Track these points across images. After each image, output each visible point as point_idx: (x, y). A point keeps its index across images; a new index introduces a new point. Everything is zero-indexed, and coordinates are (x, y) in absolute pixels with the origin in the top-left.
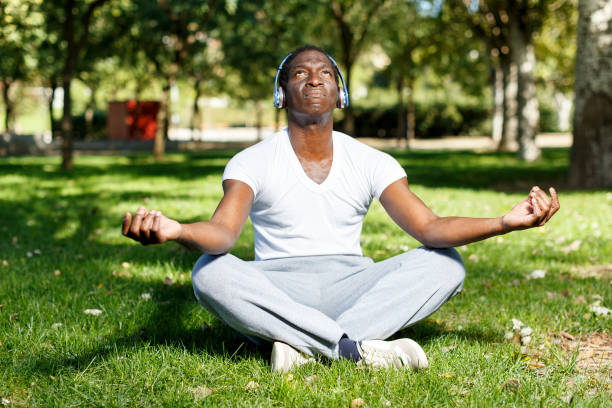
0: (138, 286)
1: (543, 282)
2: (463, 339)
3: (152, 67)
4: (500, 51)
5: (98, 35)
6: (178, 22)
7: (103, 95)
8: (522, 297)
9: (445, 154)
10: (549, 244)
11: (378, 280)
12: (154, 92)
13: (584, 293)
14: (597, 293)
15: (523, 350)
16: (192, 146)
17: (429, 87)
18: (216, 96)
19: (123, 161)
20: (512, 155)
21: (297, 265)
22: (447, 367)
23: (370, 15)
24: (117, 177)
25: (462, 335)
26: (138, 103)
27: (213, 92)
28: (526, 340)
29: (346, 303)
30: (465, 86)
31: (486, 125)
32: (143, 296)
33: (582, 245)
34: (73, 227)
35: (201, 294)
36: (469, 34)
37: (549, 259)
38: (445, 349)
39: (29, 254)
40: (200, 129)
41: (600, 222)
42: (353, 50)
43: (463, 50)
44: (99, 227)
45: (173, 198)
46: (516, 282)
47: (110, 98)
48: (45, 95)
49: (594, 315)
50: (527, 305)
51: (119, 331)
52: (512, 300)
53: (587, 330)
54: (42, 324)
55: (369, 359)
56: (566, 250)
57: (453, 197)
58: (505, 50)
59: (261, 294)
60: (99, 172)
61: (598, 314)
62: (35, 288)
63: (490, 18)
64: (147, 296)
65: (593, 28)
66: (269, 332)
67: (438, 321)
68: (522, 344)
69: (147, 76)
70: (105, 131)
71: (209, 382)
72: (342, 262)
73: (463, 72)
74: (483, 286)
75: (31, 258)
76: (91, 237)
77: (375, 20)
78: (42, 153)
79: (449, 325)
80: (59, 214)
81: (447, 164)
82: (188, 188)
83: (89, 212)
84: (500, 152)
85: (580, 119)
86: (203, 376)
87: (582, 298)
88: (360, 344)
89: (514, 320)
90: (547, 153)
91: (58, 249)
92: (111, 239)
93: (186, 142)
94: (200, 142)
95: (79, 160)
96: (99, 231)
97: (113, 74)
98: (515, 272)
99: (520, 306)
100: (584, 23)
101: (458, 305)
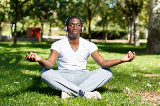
0: (29, 76)
1: (135, 78)
2: (112, 92)
3: (39, 19)
4: (130, 17)
5: (25, 10)
6: (46, 8)
7: (26, 26)
8: (129, 81)
9: (115, 44)
10: (138, 68)
11: (90, 76)
12: (39, 26)
13: (145, 81)
14: (149, 81)
15: (127, 95)
16: (49, 40)
17: (112, 26)
18: (55, 27)
19: (30, 43)
20: (132, 44)
21: (69, 72)
22: (107, 99)
23: (96, 7)
24: (27, 48)
25: (112, 91)
26: (35, 28)
27: (55, 26)
28: (129, 93)
29: (81, 82)
30: (121, 26)
31: (126, 37)
32: (30, 79)
33: (146, 68)
34: (14, 60)
35: (43, 79)
36: (122, 13)
37: (137, 72)
38: (107, 94)
39: (2, 67)
40: (51, 36)
41: (152, 63)
42: (91, 16)
43: (120, 17)
44: (21, 60)
45: (41, 53)
46: (128, 77)
47: (28, 27)
48: (10, 26)
49: (147, 86)
50: (130, 83)
51: (23, 88)
52: (126, 82)
53: (145, 90)
54: (2, 85)
55: (86, 96)
56: (143, 70)
57: (115, 55)
58: (131, 17)
59: (58, 79)
60: (23, 46)
61: (149, 86)
62: (2, 76)
63: (128, 9)
64: (31, 79)
65: (153, 12)
66: (60, 89)
67: (106, 87)
68: (127, 94)
69: (37, 21)
70: (26, 35)
71: (44, 101)
72: (81, 71)
73: (121, 23)
74: (119, 78)
75: (2, 68)
76: (19, 63)
77: (97, 8)
78: (9, 41)
79: (109, 88)
80: (11, 57)
81: (115, 46)
82: (46, 51)
83: (19, 56)
84: (129, 44)
85: (149, 36)
86: (43, 100)
87: (145, 82)
88: (84, 92)
89: (126, 87)
90: (141, 44)
91: (10, 66)
92: (24, 64)
93: (47, 39)
94: (51, 39)
95: (18, 43)
96: (21, 62)
97: (29, 21)
98: (128, 75)
99: (128, 84)
100: (151, 11)
101: (112, 83)
